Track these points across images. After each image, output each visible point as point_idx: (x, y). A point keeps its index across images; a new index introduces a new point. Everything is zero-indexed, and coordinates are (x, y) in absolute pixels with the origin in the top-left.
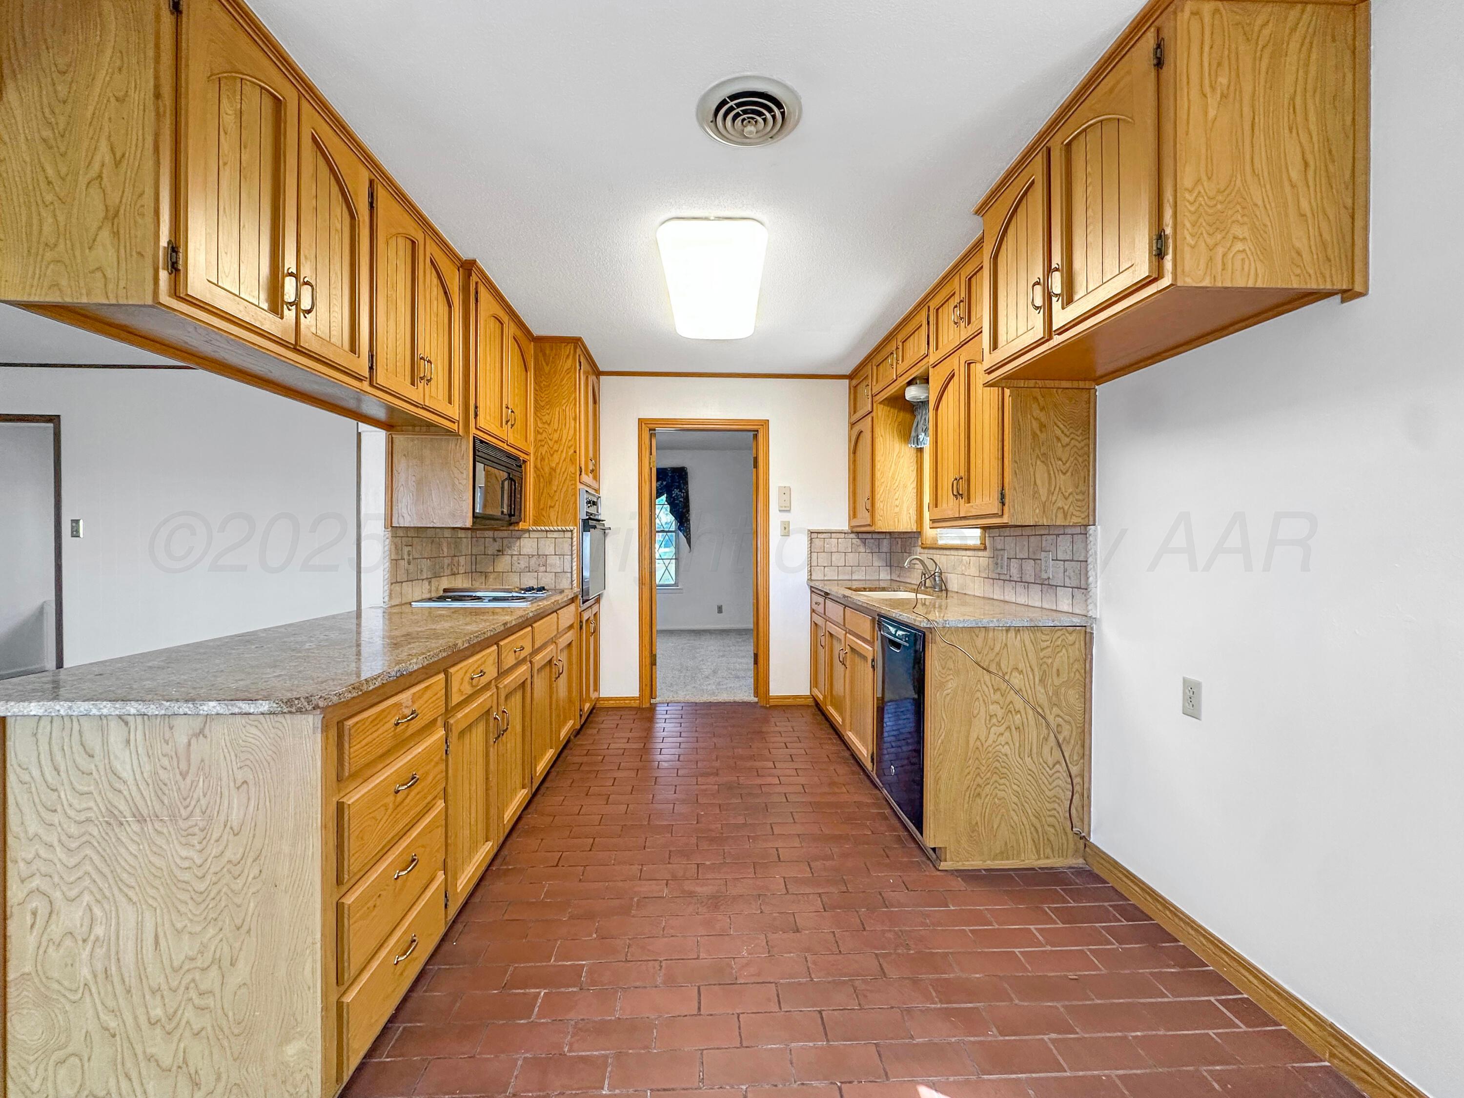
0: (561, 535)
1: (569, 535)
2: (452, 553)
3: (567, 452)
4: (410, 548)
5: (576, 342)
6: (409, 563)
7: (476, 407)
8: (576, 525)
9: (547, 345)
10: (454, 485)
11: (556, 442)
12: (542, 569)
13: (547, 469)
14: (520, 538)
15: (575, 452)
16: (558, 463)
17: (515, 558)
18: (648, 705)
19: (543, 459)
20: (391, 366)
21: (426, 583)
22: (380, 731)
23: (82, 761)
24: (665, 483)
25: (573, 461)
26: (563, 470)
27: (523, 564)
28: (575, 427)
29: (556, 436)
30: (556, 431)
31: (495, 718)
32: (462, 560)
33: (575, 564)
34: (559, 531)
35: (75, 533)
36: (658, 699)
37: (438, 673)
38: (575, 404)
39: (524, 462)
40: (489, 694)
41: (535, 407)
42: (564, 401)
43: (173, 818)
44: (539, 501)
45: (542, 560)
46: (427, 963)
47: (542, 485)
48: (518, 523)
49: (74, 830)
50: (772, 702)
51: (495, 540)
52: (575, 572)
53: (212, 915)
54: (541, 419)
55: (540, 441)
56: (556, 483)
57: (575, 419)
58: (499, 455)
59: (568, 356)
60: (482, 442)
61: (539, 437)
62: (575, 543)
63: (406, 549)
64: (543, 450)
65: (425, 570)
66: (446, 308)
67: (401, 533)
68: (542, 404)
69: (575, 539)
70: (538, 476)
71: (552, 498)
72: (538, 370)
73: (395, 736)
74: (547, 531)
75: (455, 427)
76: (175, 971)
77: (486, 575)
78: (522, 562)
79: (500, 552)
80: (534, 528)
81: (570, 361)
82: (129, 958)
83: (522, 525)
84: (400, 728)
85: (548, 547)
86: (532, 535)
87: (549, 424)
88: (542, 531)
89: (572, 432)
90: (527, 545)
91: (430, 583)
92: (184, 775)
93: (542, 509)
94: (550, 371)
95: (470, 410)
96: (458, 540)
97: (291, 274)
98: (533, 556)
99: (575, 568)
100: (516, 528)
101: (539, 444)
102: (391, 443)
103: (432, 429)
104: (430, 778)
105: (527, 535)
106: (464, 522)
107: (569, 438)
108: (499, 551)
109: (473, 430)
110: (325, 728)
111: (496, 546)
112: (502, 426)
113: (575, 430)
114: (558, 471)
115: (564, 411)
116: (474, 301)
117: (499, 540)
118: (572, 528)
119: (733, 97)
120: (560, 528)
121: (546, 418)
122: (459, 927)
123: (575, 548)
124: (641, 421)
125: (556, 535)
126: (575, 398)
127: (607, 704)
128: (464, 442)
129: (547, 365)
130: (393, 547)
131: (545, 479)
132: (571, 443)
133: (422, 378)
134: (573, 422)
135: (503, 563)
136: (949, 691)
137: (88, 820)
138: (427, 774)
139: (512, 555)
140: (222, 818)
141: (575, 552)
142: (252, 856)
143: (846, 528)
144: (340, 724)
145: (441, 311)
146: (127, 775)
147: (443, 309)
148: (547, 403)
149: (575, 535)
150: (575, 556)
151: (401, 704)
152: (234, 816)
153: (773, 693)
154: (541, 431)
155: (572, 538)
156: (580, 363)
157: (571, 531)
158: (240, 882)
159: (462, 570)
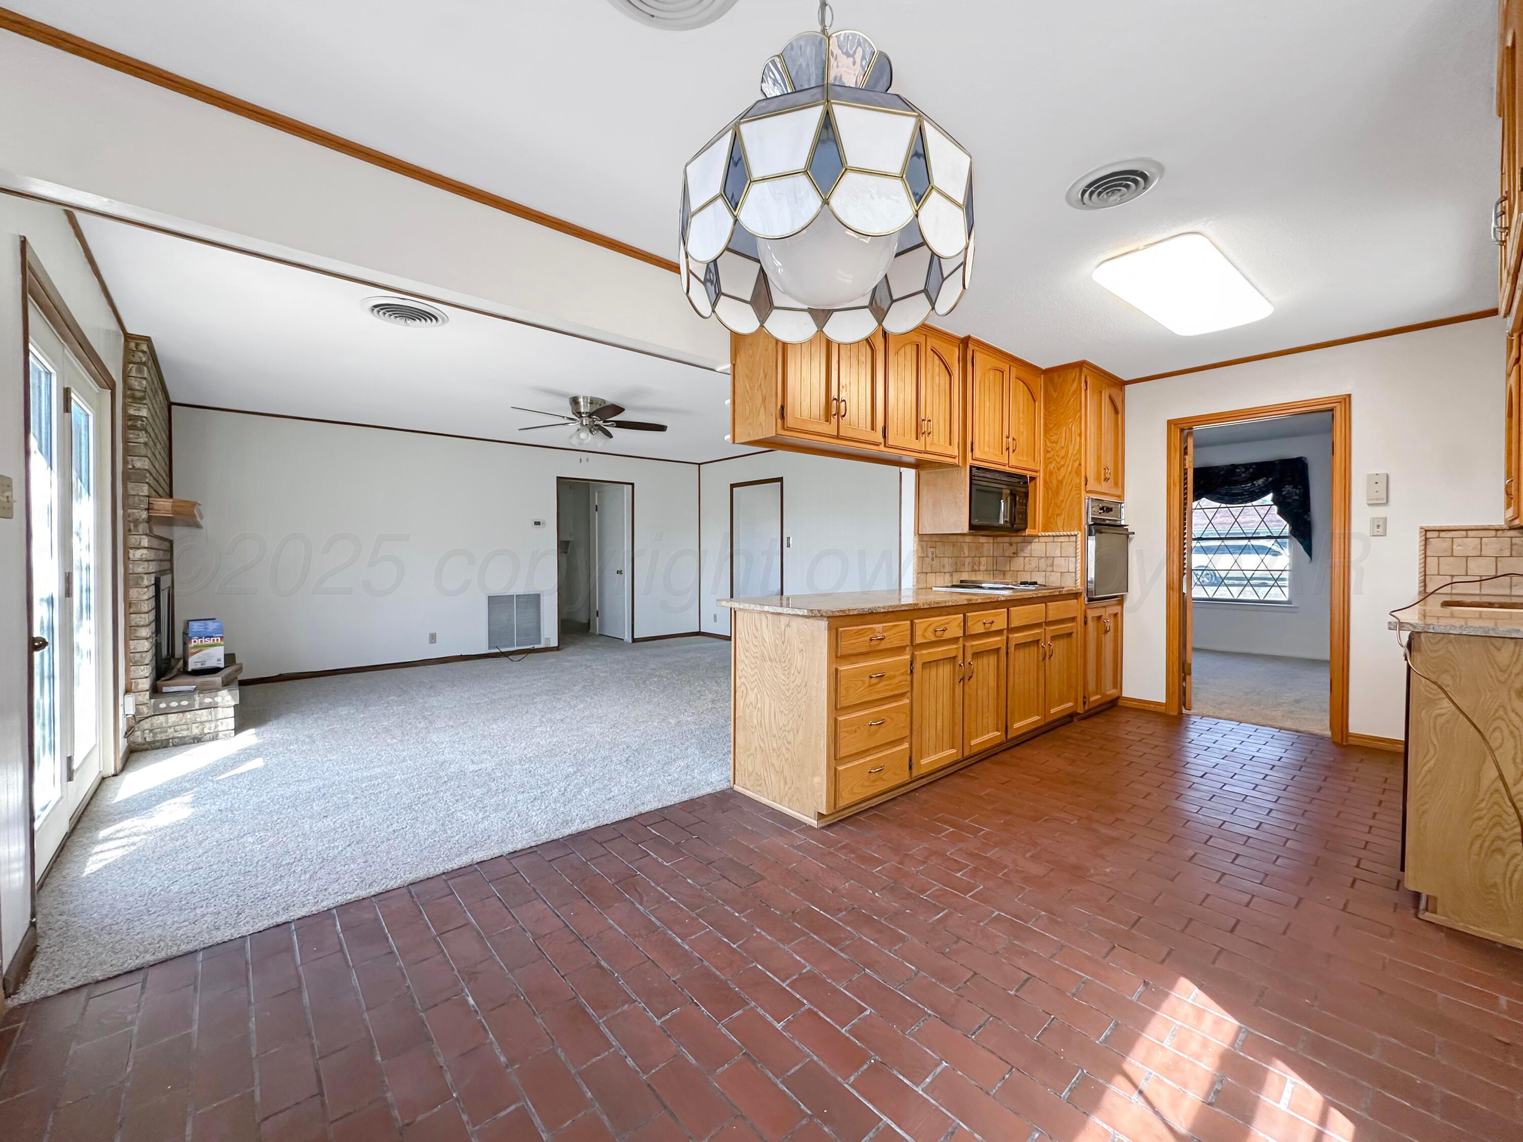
0: (1067, 539)
1: (1073, 539)
2: (973, 555)
3: (1073, 466)
4: (933, 549)
5: (1081, 365)
6: (933, 560)
7: (972, 444)
8: (1080, 530)
9: (1055, 375)
10: (956, 503)
11: (1063, 457)
12: (1050, 569)
13: (1054, 482)
14: (1031, 543)
15: (1080, 464)
16: (1065, 476)
17: (1027, 559)
18: (1175, 713)
19: (1051, 473)
20: (900, 431)
21: (948, 576)
22: (860, 640)
23: (755, 632)
24: (1270, 479)
25: (1078, 473)
26: (1069, 481)
27: (1034, 563)
28: (1080, 443)
29: (1063, 453)
30: (1063, 448)
31: (960, 665)
32: (983, 560)
33: (1079, 565)
34: (1065, 536)
35: (789, 546)
36: (1192, 711)
37: (907, 620)
38: (1080, 422)
39: (1033, 479)
40: (954, 646)
41: (1045, 430)
42: (1070, 420)
43: (780, 661)
44: (1048, 510)
45: (1049, 561)
46: (900, 796)
47: (1050, 496)
48: (1025, 529)
49: (753, 660)
50: (1352, 741)
51: (1011, 544)
52: (1079, 572)
53: (791, 708)
54: (1049, 439)
55: (1049, 458)
56: (1063, 494)
57: (1080, 435)
58: (997, 476)
59: (1074, 379)
60: (978, 468)
61: (1049, 455)
62: (1079, 546)
63: (930, 550)
64: (1051, 466)
65: (947, 566)
66: (948, 377)
67: (925, 538)
68: (1051, 426)
69: (1079, 543)
70: (1047, 489)
71: (1058, 507)
72: (1048, 399)
73: (870, 646)
74: (1054, 536)
75: (956, 461)
76: (780, 729)
77: (1004, 573)
78: (1032, 563)
79: (1016, 554)
80: (1043, 534)
81: (1075, 385)
82: (767, 720)
83: (1028, 532)
84: (873, 643)
85: (1054, 550)
86: (1042, 539)
87: (1057, 443)
88: (1049, 536)
89: (1077, 447)
90: (1037, 548)
91: (951, 575)
92: (783, 643)
93: (1050, 517)
94: (1058, 396)
95: (967, 446)
96: (980, 545)
97: (835, 399)
98: (1042, 557)
99: (1079, 568)
100: (1024, 534)
101: (1047, 461)
102: (918, 477)
103: (933, 465)
104: (896, 681)
105: (1037, 540)
106: (963, 529)
107: (1075, 452)
108: (1014, 553)
109: (970, 461)
110: (830, 628)
111: (1013, 549)
112: (1002, 453)
113: (1080, 446)
114: (1064, 483)
115: (1070, 429)
116: (971, 364)
117: (1014, 545)
118: (1076, 533)
119: (1089, 186)
120: (1065, 533)
121: (1054, 438)
122: (924, 789)
123: (1079, 550)
124: (1170, 423)
125: (1062, 539)
126: (1081, 417)
127: (1129, 704)
128: (963, 470)
129: (1055, 391)
130: (920, 548)
131: (1053, 491)
132: (1078, 456)
133: (923, 433)
134: (1078, 438)
135: (1018, 563)
136: (1444, 711)
137: (757, 657)
138: (894, 677)
139: (1025, 557)
140: (795, 665)
141: (1079, 554)
142: (804, 684)
143: (1500, 522)
144: (837, 629)
145: (942, 382)
146: (767, 640)
147: (945, 378)
148: (1055, 425)
149: (1079, 539)
150: (1079, 557)
151: (875, 630)
152: (798, 665)
153: (1352, 730)
154: (1050, 449)
155: (1076, 542)
156: (1086, 383)
157: (1076, 535)
158: (800, 695)
159: (982, 568)
